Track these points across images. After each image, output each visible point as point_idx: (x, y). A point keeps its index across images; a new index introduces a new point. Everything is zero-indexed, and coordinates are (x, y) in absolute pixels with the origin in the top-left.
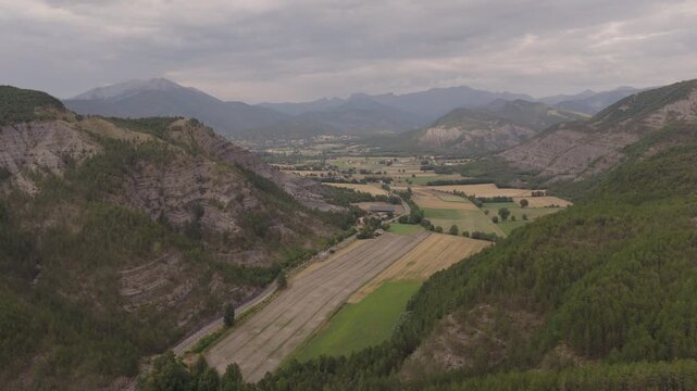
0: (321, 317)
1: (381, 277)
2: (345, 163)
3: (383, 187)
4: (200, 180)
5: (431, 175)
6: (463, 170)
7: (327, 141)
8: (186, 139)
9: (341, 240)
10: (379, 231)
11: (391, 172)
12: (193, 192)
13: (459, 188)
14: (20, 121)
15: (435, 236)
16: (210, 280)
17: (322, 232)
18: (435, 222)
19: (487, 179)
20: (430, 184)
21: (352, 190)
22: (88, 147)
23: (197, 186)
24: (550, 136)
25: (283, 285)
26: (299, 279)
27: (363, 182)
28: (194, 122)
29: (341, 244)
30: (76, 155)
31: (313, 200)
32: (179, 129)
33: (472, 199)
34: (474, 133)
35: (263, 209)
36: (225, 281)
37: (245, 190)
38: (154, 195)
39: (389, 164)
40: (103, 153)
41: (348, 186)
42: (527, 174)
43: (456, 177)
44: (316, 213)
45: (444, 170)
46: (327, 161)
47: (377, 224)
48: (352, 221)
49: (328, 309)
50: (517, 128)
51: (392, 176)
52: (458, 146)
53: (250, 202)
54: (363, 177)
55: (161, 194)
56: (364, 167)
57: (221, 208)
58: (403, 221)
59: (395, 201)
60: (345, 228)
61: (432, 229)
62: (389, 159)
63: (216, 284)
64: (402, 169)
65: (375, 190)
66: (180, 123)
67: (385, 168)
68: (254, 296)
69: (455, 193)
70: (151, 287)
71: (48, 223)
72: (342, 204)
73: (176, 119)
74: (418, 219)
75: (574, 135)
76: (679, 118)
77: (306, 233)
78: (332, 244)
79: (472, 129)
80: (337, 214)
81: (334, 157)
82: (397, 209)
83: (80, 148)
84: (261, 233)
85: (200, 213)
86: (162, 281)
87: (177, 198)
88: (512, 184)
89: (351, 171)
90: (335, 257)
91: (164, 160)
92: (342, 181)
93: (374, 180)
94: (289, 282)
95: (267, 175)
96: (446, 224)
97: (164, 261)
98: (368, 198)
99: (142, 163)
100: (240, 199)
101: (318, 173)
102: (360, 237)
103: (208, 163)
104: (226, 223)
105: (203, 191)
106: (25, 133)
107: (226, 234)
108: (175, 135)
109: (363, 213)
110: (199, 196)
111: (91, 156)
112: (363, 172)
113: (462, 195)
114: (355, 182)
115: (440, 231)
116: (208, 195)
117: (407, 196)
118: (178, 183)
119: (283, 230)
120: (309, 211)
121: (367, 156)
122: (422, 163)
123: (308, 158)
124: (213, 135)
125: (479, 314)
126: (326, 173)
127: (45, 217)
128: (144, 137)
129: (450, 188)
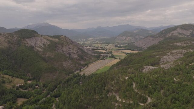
0: (95, 71)
1: (105, 66)
2: (97, 45)
3: (106, 51)
4: (69, 48)
5: (117, 48)
6: (124, 47)
7: (91, 40)
8: (65, 40)
9: (97, 60)
10: (105, 59)
11: (108, 47)
12: (68, 51)
13: (123, 51)
14: (33, 37)
15: (116, 60)
16: (76, 65)
17: (94, 59)
18: (116, 57)
19: (130, 49)
20: (116, 50)
21: (99, 51)
22: (47, 42)
23: (69, 49)
24: (146, 39)
25: (88, 66)
26: (90, 66)
27: (101, 50)
28: (65, 36)
29: (97, 61)
30: (45, 43)
31: (91, 53)
32: (62, 38)
33: (125, 53)
34: (129, 38)
35: (82, 54)
36: (78, 65)
37: (78, 50)
38: (61, 51)
39: (107, 46)
40: (51, 43)
41: (98, 50)
42: (139, 48)
43: (123, 48)
44: (92, 55)
45: (120, 47)
46: (92, 45)
47: (104, 57)
48: (99, 57)
49: (96, 70)
50: (140, 36)
51: (108, 48)
52: (125, 41)
53: (80, 53)
54: (101, 48)
55: (62, 51)
56: (101, 46)
57: (74, 54)
58: (110, 57)
59: (108, 53)
60: (98, 58)
61: (115, 58)
62: (107, 44)
63: (77, 66)
64: (110, 47)
65: (104, 51)
66: (62, 37)
67: (106, 47)
68: (83, 68)
69: (122, 52)
70: (68, 65)
71: (47, 56)
72: (97, 54)
73: (61, 36)
74: (113, 57)
75: (151, 39)
76: (174, 35)
77: (90, 59)
78: (96, 61)
79: (129, 37)
80: (96, 55)
81: (94, 44)
82: (109, 55)
83: (46, 42)
84: (82, 59)
85: (70, 55)
86: (69, 64)
87: (66, 52)
88: (135, 50)
89: (98, 47)
90: (96, 63)
91: (62, 45)
92: (96, 49)
93: (104, 49)
94: (89, 66)
95: (81, 48)
96: (118, 58)
97: (69, 61)
98: (102, 53)
99: (58, 45)
100: (78, 52)
101: (90, 48)
102: (101, 60)
103: (70, 45)
104: (76, 56)
105: (70, 50)
106: (34, 39)
107: (76, 58)
108: (62, 39)
109: (101, 56)
110: (69, 51)
111: (48, 44)
112: (101, 47)
113: (123, 52)
114: (99, 50)
115: (117, 59)
116: (71, 51)
117: (111, 52)
118: (65, 49)
119: (86, 58)
120: (90, 55)
121: (101, 44)
122: (115, 45)
123: (87, 44)
124: (69, 39)
125: (119, 67)
126: (92, 48)
127: (46, 55)
128: (57, 40)
129: (121, 51)
